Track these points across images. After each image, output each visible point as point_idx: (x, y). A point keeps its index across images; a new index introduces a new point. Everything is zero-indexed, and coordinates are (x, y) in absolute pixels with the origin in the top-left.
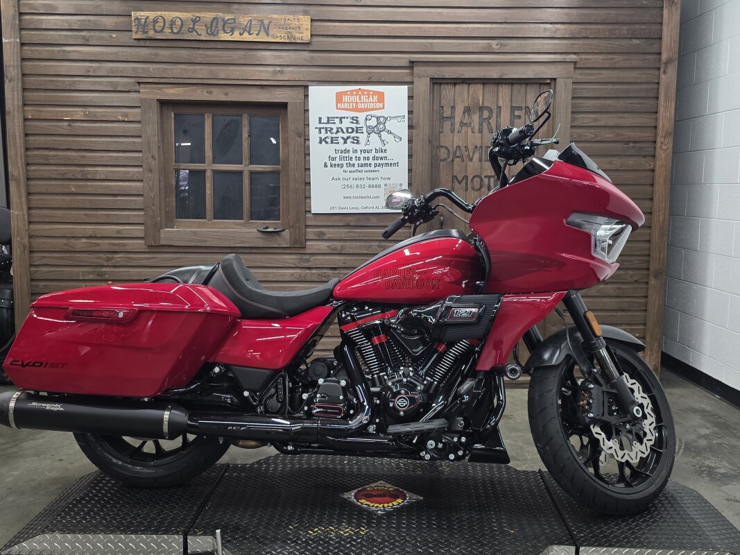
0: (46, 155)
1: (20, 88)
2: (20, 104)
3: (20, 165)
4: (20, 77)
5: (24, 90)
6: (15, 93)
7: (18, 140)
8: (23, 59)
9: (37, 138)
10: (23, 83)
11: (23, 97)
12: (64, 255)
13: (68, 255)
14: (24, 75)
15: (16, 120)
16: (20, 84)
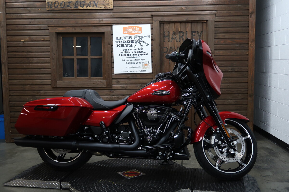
0: (15, 54)
1: (5, 30)
2: (6, 35)
3: (5, 58)
4: (6, 25)
5: (7, 30)
6: (4, 31)
7: (5, 49)
8: (7, 19)
9: (11, 48)
10: (7, 27)
11: (7, 33)
12: (21, 92)
13: (23, 92)
14: (7, 25)
15: (4, 42)
16: (5, 28)
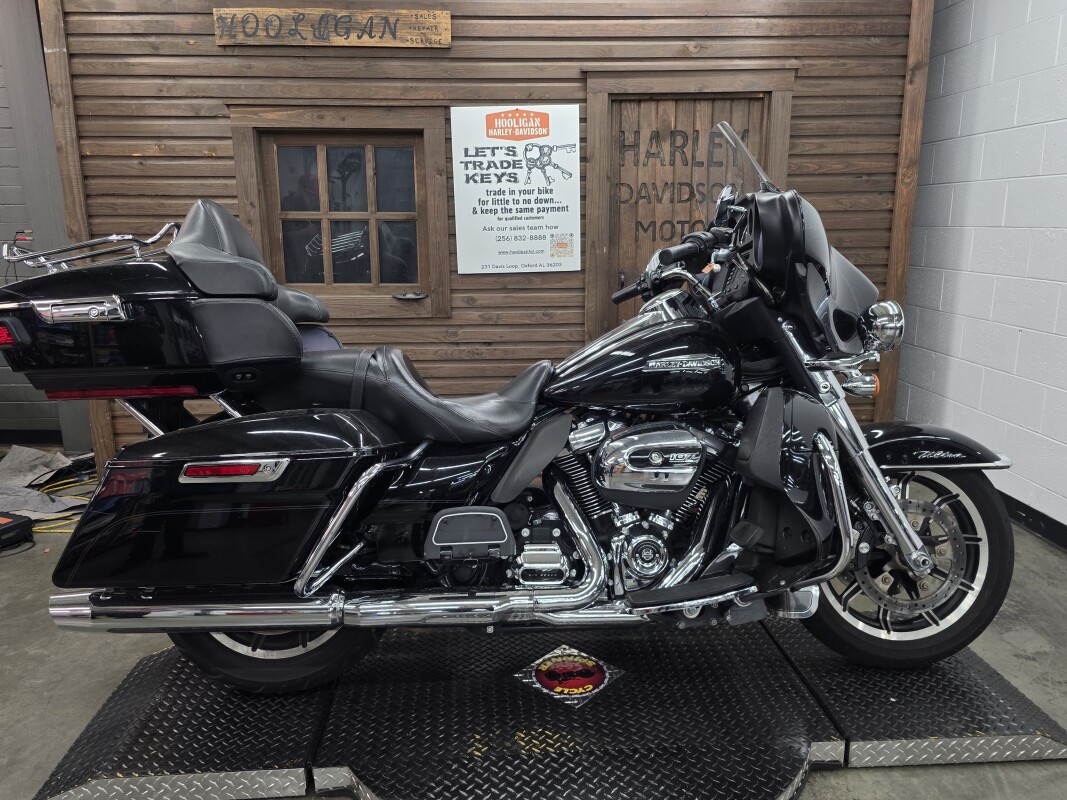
0: (114, 204)
1: (72, 115)
2: (75, 136)
3: (79, 217)
4: (71, 100)
5: (78, 117)
6: (66, 122)
7: (74, 184)
8: (73, 76)
9: (99, 181)
10: (76, 107)
11: (77, 127)
14: (76, 97)
15: (70, 159)
16: (72, 109)
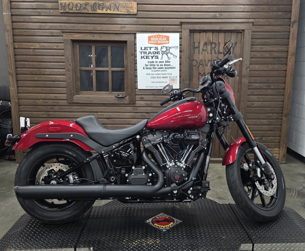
0: (24, 64)
1: (12, 34)
2: (12, 41)
3: (13, 68)
4: (11, 30)
5: (14, 35)
6: (10, 37)
7: (12, 57)
8: (13, 22)
9: (20, 56)
10: (13, 32)
11: (13, 38)
12: (33, 107)
13: (35, 107)
14: (13, 29)
15: (10, 49)
16: (11, 33)
